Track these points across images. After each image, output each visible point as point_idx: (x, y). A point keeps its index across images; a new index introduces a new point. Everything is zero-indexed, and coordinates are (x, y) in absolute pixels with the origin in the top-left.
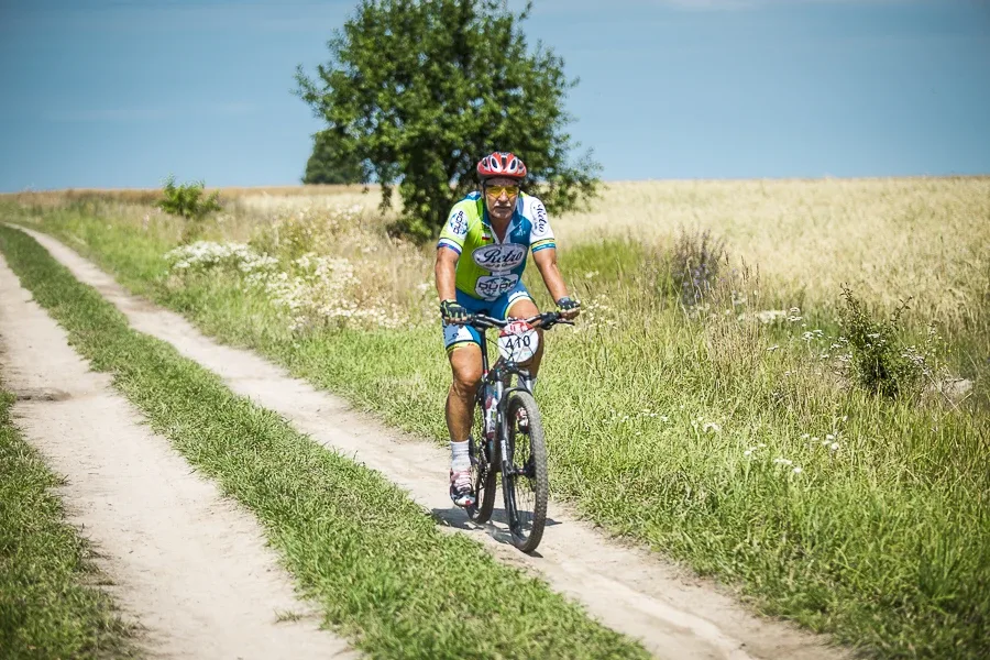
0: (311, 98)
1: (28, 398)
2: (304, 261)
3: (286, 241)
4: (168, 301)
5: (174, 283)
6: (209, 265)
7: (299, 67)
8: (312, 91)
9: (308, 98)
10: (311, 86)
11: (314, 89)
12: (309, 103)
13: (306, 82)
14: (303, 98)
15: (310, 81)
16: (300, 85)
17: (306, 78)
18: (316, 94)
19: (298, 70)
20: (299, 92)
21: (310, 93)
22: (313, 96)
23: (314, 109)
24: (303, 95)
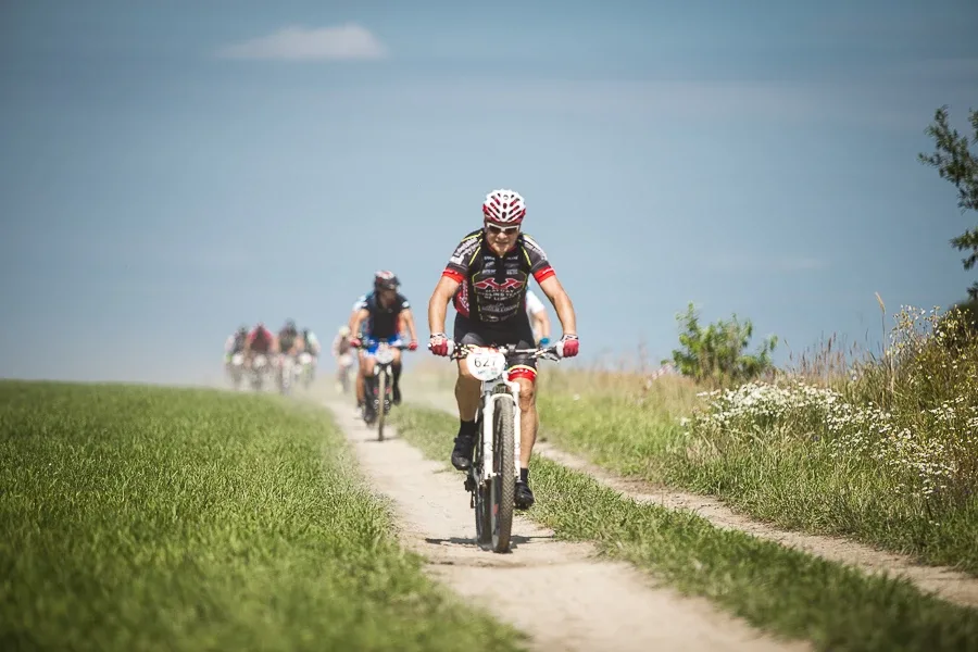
0: (957, 171)
2: (945, 413)
4: (689, 479)
5: (699, 450)
6: (766, 421)
7: (939, 112)
8: (959, 158)
9: (951, 171)
10: (959, 149)
11: (966, 155)
12: (953, 181)
13: (951, 140)
14: (942, 172)
15: (959, 140)
16: (939, 146)
17: (952, 133)
18: (968, 164)
19: (937, 118)
20: (935, 159)
21: (956, 162)
22: (963, 168)
23: (962, 191)
24: (943, 165)
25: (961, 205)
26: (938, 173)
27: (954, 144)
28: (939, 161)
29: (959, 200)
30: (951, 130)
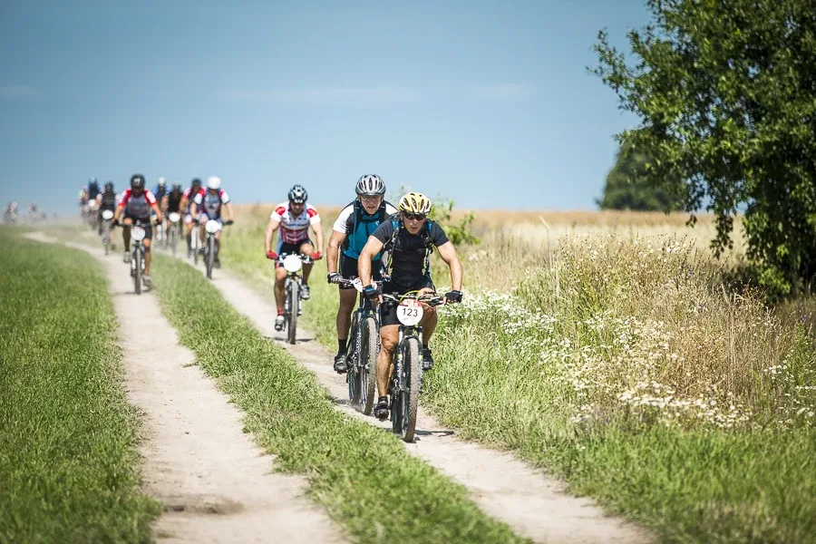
0: (617, 80)
1: (180, 509)
3: (570, 290)
7: (601, 32)
8: (618, 70)
9: (612, 80)
10: (617, 62)
11: (623, 67)
12: (613, 88)
13: (611, 55)
14: (604, 80)
15: (617, 55)
16: (601, 60)
17: (612, 50)
18: (625, 74)
19: (600, 37)
20: (599, 71)
21: (616, 73)
22: (621, 78)
23: (621, 97)
24: (606, 76)
25: (620, 107)
26: (602, 82)
27: (613, 58)
28: (602, 72)
29: (619, 104)
30: (611, 47)
